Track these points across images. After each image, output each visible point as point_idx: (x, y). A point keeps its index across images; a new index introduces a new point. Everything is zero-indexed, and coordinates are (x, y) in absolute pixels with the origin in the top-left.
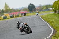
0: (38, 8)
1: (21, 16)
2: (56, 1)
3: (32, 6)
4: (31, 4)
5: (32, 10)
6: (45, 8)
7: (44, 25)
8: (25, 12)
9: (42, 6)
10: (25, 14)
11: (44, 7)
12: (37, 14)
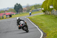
0: (26, 9)
1: (6, 18)
3: (18, 6)
6: (33, 9)
8: (10, 13)
9: (30, 6)
10: (10, 16)
11: (32, 7)
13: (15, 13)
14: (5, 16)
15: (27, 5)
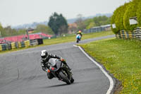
0: (75, 26)
1: (29, 47)
2: (120, 7)
3: (58, 19)
4: (55, 15)
5: (59, 30)
6: (92, 25)
7: (89, 70)
8: (40, 35)
9: (86, 20)
10: (40, 42)
12: (79, 39)
13: (51, 36)
14: (27, 42)
15: (79, 17)
